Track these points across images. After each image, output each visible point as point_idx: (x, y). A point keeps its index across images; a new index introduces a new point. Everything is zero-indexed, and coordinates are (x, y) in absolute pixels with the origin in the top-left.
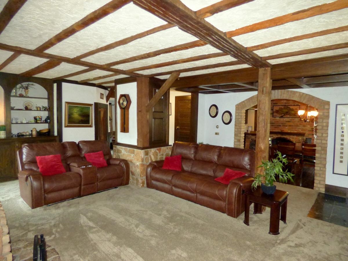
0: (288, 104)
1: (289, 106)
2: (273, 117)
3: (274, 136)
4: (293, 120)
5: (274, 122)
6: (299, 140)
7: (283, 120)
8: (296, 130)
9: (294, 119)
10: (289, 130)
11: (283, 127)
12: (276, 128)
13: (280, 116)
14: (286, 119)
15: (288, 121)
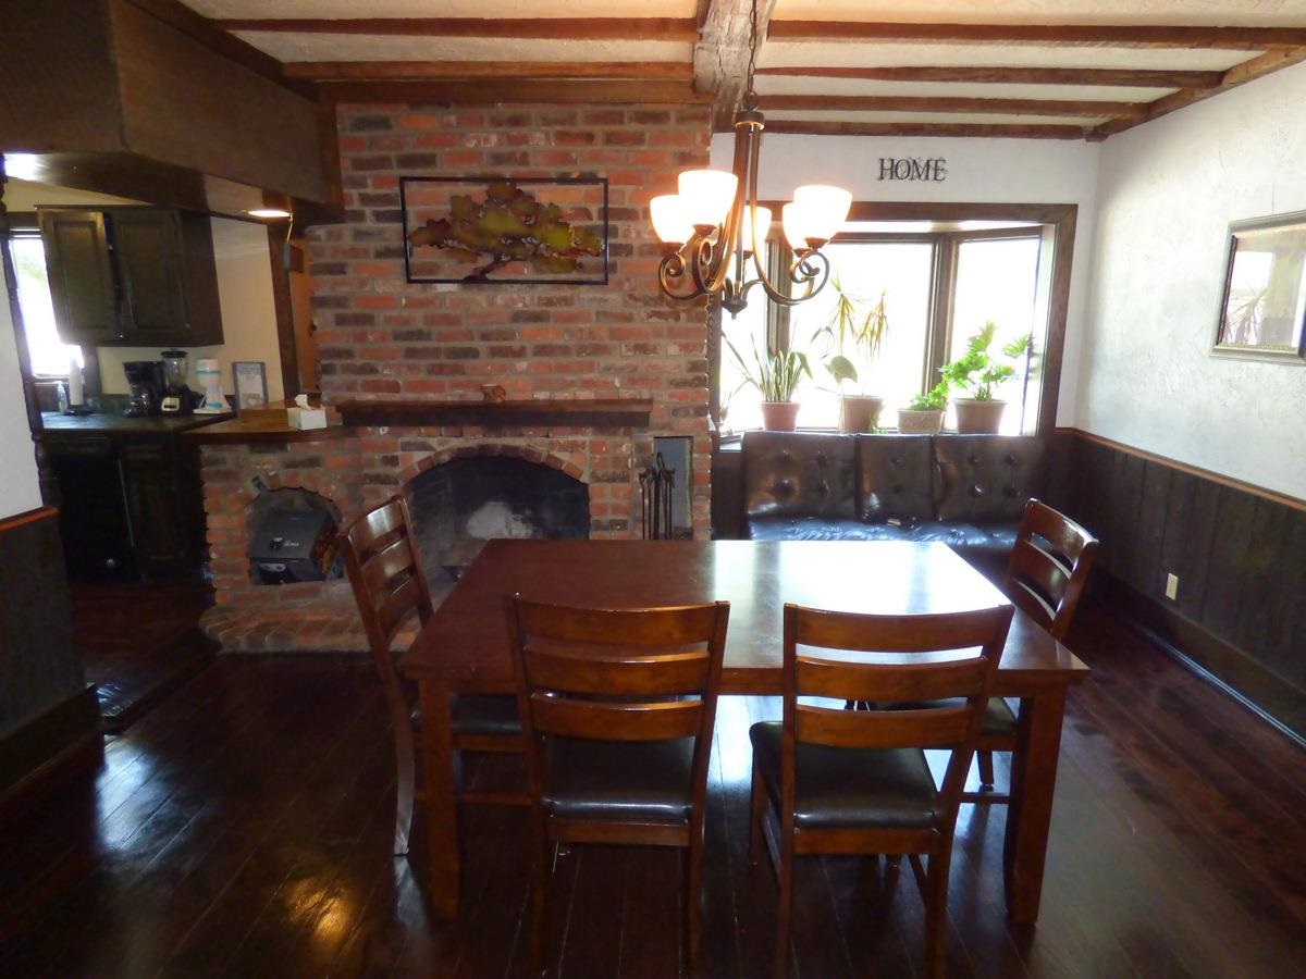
0: (522, 170)
1: (525, 188)
2: (410, 281)
3: (433, 442)
4: (567, 301)
5: (419, 325)
6: (619, 461)
7: (492, 303)
8: (587, 384)
9: (566, 292)
10: (540, 388)
11: (498, 361)
12: (438, 370)
13: (467, 269)
14: (515, 296)
15: (526, 309)
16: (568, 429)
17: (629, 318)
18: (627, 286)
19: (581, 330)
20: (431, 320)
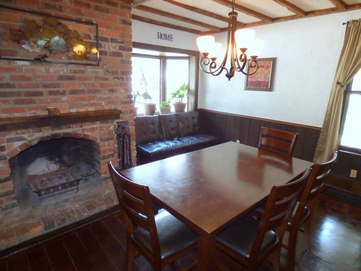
0: (60, 14)
1: (63, 22)
3: (25, 136)
4: (82, 72)
7: (48, 72)
8: (92, 105)
9: (82, 68)
10: (73, 108)
11: (52, 97)
12: (22, 102)
14: (59, 69)
15: (64, 74)
16: (90, 123)
17: (107, 79)
18: (105, 67)
19: (89, 83)
20: (13, 78)
